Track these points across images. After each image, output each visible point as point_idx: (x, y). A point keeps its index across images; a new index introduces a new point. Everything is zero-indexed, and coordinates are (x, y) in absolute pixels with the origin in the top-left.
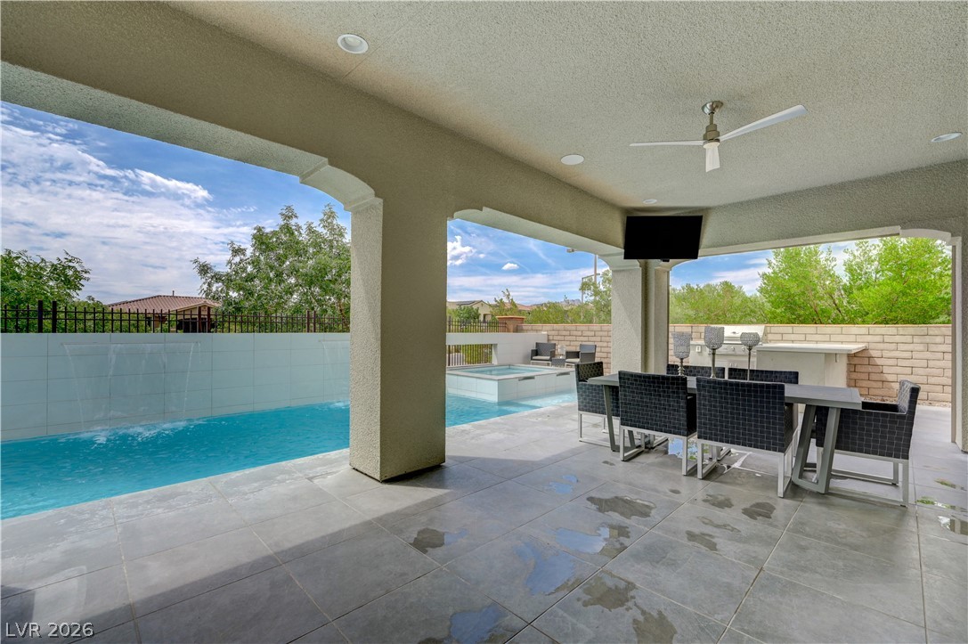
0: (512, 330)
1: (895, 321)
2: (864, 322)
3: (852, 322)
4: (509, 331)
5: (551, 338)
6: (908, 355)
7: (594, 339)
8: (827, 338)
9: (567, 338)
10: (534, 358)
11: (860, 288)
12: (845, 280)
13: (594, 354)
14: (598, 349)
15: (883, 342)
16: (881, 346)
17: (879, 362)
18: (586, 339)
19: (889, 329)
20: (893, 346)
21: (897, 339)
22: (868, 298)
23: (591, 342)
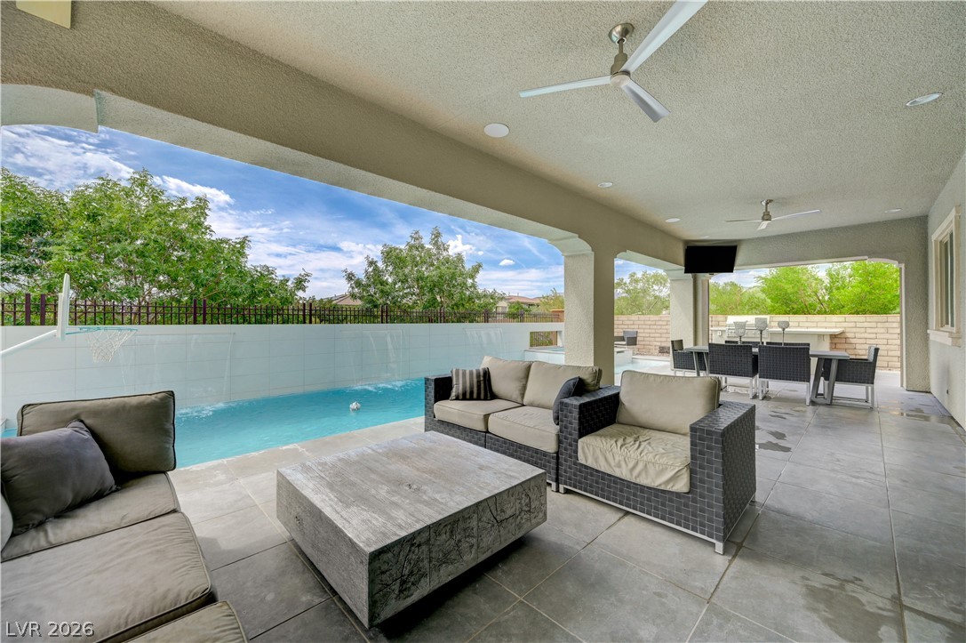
1: (864, 312)
2: (841, 313)
3: (832, 313)
6: (874, 336)
7: (632, 327)
8: (815, 324)
11: (838, 289)
12: (827, 281)
13: (636, 338)
14: (639, 334)
15: (856, 327)
16: (854, 330)
17: (853, 341)
19: (860, 318)
20: (863, 330)
21: (866, 325)
22: (844, 296)
23: (632, 329)
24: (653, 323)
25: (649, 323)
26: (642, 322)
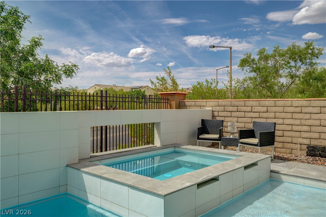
0: (174, 106)
4: (171, 108)
5: (216, 114)
7: (265, 115)
9: (234, 114)
10: (201, 137)
13: (274, 133)
14: (277, 127)
18: (256, 115)
23: (266, 119)
24: (298, 110)
25: (292, 109)
26: (281, 109)
